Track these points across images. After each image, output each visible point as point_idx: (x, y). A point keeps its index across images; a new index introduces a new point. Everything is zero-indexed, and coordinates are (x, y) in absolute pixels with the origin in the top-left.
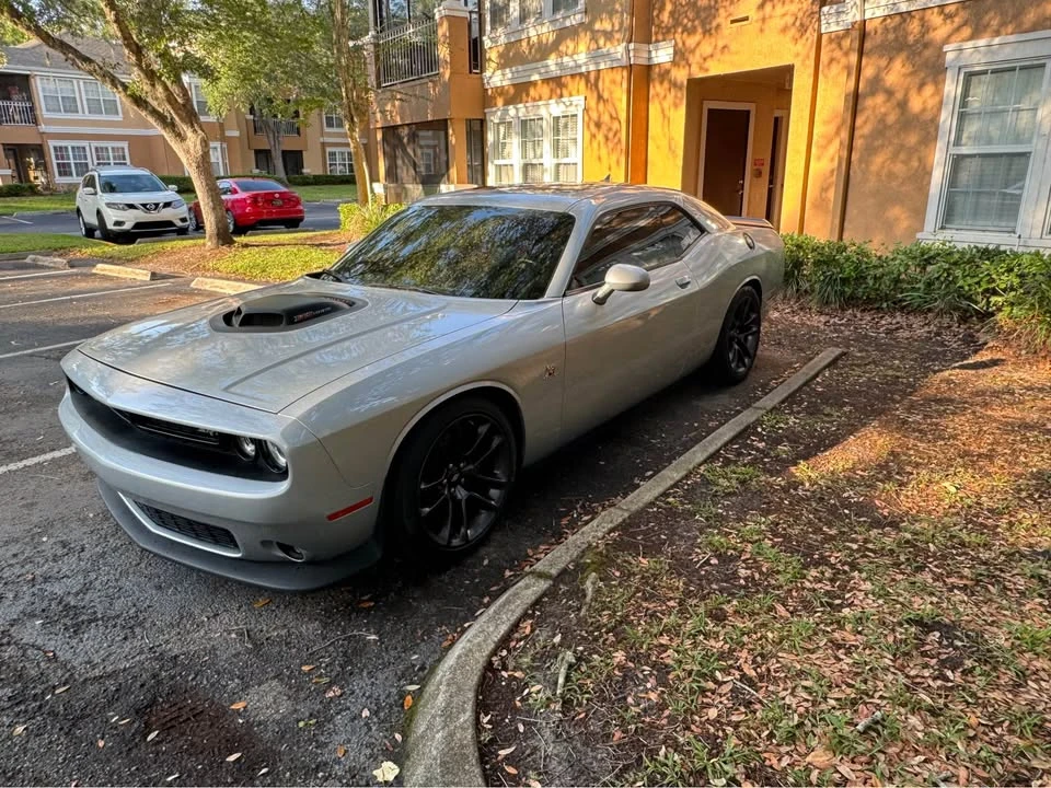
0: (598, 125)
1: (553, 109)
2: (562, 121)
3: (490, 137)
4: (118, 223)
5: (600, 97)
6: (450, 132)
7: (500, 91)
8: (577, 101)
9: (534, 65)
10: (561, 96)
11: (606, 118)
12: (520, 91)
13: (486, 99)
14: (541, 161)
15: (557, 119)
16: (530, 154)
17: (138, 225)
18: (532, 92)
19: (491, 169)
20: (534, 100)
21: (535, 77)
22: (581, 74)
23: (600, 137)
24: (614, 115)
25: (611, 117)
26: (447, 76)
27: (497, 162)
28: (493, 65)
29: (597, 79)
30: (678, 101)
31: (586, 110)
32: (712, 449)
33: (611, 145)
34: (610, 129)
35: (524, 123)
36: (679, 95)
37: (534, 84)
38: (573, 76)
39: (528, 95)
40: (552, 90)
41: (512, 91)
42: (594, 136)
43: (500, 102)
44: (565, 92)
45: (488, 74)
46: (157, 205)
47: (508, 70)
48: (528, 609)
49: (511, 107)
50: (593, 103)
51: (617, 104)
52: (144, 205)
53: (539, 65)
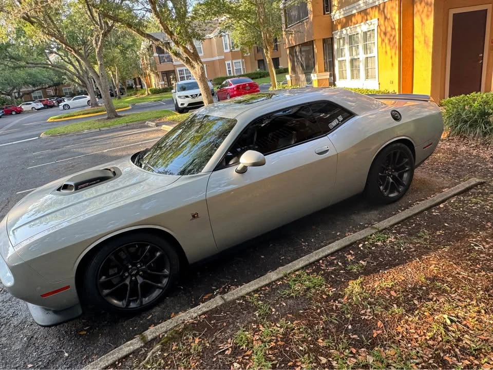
0: (385, 34)
1: (362, 28)
2: (368, 34)
3: (336, 46)
4: (182, 104)
5: (386, 18)
6: (315, 46)
7: (339, 21)
8: (373, 22)
9: (353, 5)
10: (367, 20)
11: (389, 29)
12: (348, 21)
13: (332, 27)
14: (358, 57)
15: (365, 33)
16: (354, 53)
17: (189, 104)
18: (354, 20)
19: (336, 63)
20: (355, 24)
21: (354, 12)
22: (376, 6)
23: (386, 41)
24: (393, 27)
25: (392, 28)
26: (312, 18)
27: (339, 59)
28: (336, 8)
29: (384, 8)
30: (429, 13)
31: (379, 26)
32: (312, 260)
33: (392, 44)
34: (391, 35)
35: (350, 37)
36: (430, 9)
37: (354, 15)
38: (372, 8)
39: (351, 21)
40: (362, 17)
41: (344, 20)
42: (383, 40)
43: (339, 27)
44: (369, 18)
45: (333, 13)
46: (197, 95)
47: (341, 10)
48: (116, 361)
49: (344, 29)
50: (382, 22)
51: (394, 21)
52: (192, 96)
53: (356, 4)
